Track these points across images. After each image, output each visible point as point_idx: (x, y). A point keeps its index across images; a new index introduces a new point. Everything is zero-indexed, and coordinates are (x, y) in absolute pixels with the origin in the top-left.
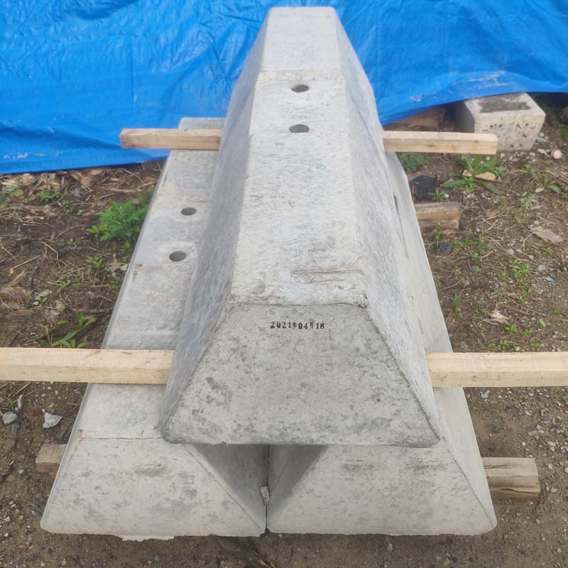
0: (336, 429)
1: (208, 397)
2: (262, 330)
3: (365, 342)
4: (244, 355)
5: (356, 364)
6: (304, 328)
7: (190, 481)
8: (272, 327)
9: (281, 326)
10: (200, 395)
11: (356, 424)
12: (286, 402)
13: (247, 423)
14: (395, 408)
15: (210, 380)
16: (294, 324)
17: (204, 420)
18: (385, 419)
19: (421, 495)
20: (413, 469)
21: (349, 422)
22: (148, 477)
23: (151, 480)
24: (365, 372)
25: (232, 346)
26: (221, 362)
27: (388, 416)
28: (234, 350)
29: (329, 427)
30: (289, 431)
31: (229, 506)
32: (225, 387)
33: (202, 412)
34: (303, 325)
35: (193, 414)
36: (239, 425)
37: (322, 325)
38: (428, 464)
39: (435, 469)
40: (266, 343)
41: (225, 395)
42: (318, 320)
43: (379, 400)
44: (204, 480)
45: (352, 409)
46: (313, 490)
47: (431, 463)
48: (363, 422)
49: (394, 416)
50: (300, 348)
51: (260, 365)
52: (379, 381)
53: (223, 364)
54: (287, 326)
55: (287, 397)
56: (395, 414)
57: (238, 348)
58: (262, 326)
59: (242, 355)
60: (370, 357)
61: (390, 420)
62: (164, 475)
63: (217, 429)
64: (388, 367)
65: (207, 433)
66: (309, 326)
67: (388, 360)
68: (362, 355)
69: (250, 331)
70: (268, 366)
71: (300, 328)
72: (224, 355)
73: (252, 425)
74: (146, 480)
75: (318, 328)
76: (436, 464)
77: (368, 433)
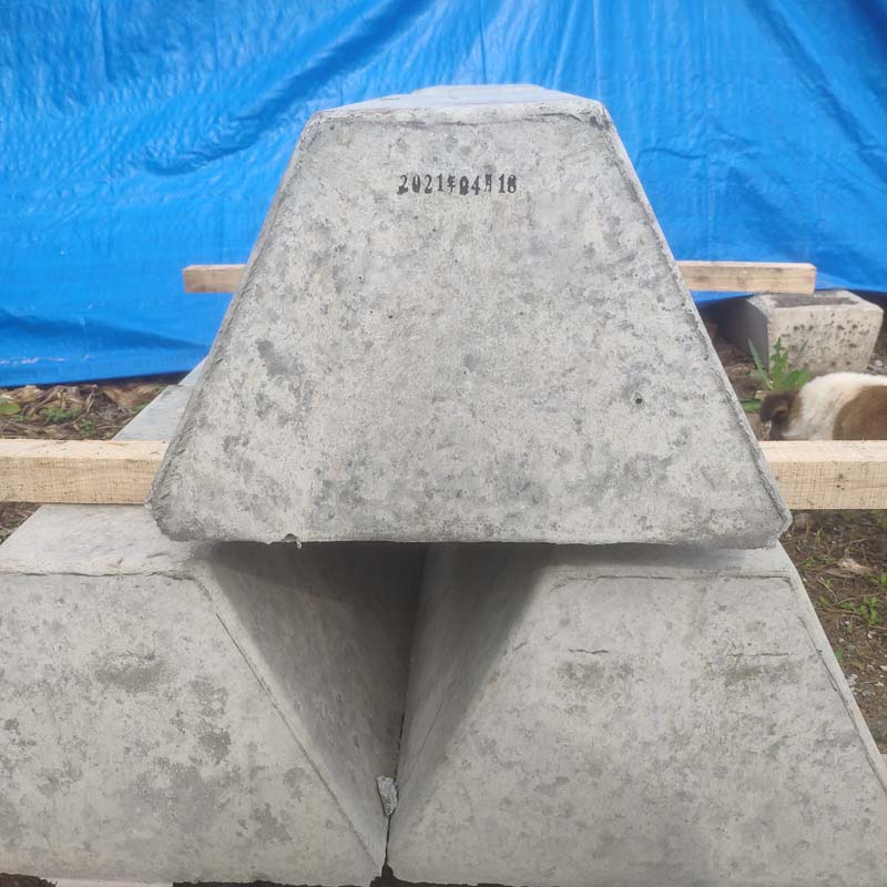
0: (542, 490)
1: (261, 397)
2: (380, 198)
3: (606, 228)
4: (341, 275)
5: (586, 294)
6: (472, 192)
7: (216, 706)
8: (402, 190)
9: (422, 188)
10: (244, 392)
11: (590, 476)
12: (431, 412)
13: (345, 477)
14: (678, 423)
15: (264, 347)
16: (451, 179)
17: (249, 466)
18: (654, 458)
19: (743, 762)
20: (723, 680)
21: (573, 471)
22: (123, 694)
23: (130, 702)
24: (607, 317)
25: (315, 248)
26: (290, 295)
27: (662, 451)
28: (318, 260)
29: (527, 485)
30: (437, 499)
31: (303, 786)
32: (299, 370)
33: (245, 444)
34: (471, 184)
35: (226, 448)
36: (327, 484)
37: (512, 181)
38: (755, 663)
39: (773, 679)
40: (389, 240)
41: (296, 391)
42: (503, 168)
43: (639, 401)
44: (248, 705)
45: (579, 430)
46: (494, 742)
47: (763, 660)
48: (604, 468)
49: (676, 450)
50: (463, 252)
51: (375, 306)
52: (639, 343)
53: (294, 300)
54: (435, 186)
55: (434, 400)
56: (677, 443)
57: (327, 254)
58: (378, 187)
59: (335, 274)
60: (618, 272)
61: (667, 462)
62: (159, 686)
63: (277, 494)
64: (660, 299)
65: (253, 507)
66: (482, 184)
67: (657, 278)
68: (600, 269)
69: (353, 203)
70: (392, 306)
71: (464, 191)
72: (297, 273)
73: (355, 481)
74: (119, 702)
75: (502, 191)
76: (775, 661)
77: (616, 504)
